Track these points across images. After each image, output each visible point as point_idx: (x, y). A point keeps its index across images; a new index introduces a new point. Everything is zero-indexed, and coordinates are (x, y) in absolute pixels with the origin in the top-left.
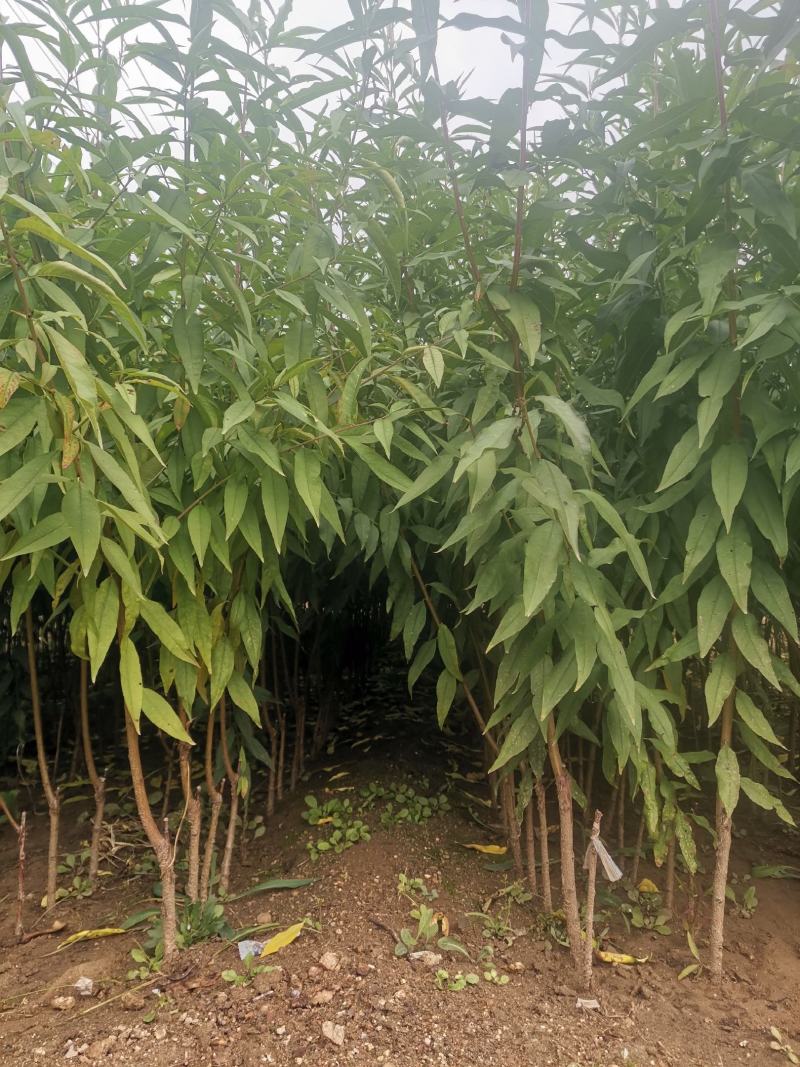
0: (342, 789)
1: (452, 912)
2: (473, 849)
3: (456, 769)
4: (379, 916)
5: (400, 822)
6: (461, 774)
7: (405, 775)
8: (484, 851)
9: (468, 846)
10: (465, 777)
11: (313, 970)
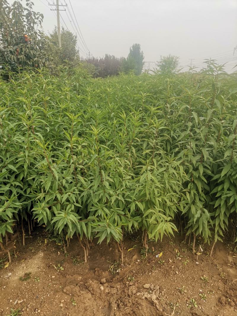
4: (170, 249)
11: (170, 262)
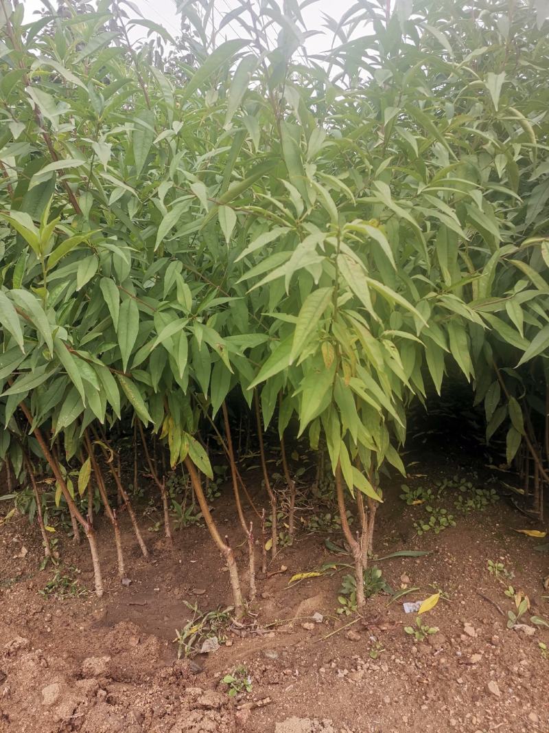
0: (419, 476)
1: (526, 588)
2: (524, 534)
3: (491, 460)
4: (482, 589)
5: (469, 509)
6: (495, 465)
7: (459, 467)
8: (530, 535)
9: (519, 531)
10: (498, 466)
11: (463, 637)
